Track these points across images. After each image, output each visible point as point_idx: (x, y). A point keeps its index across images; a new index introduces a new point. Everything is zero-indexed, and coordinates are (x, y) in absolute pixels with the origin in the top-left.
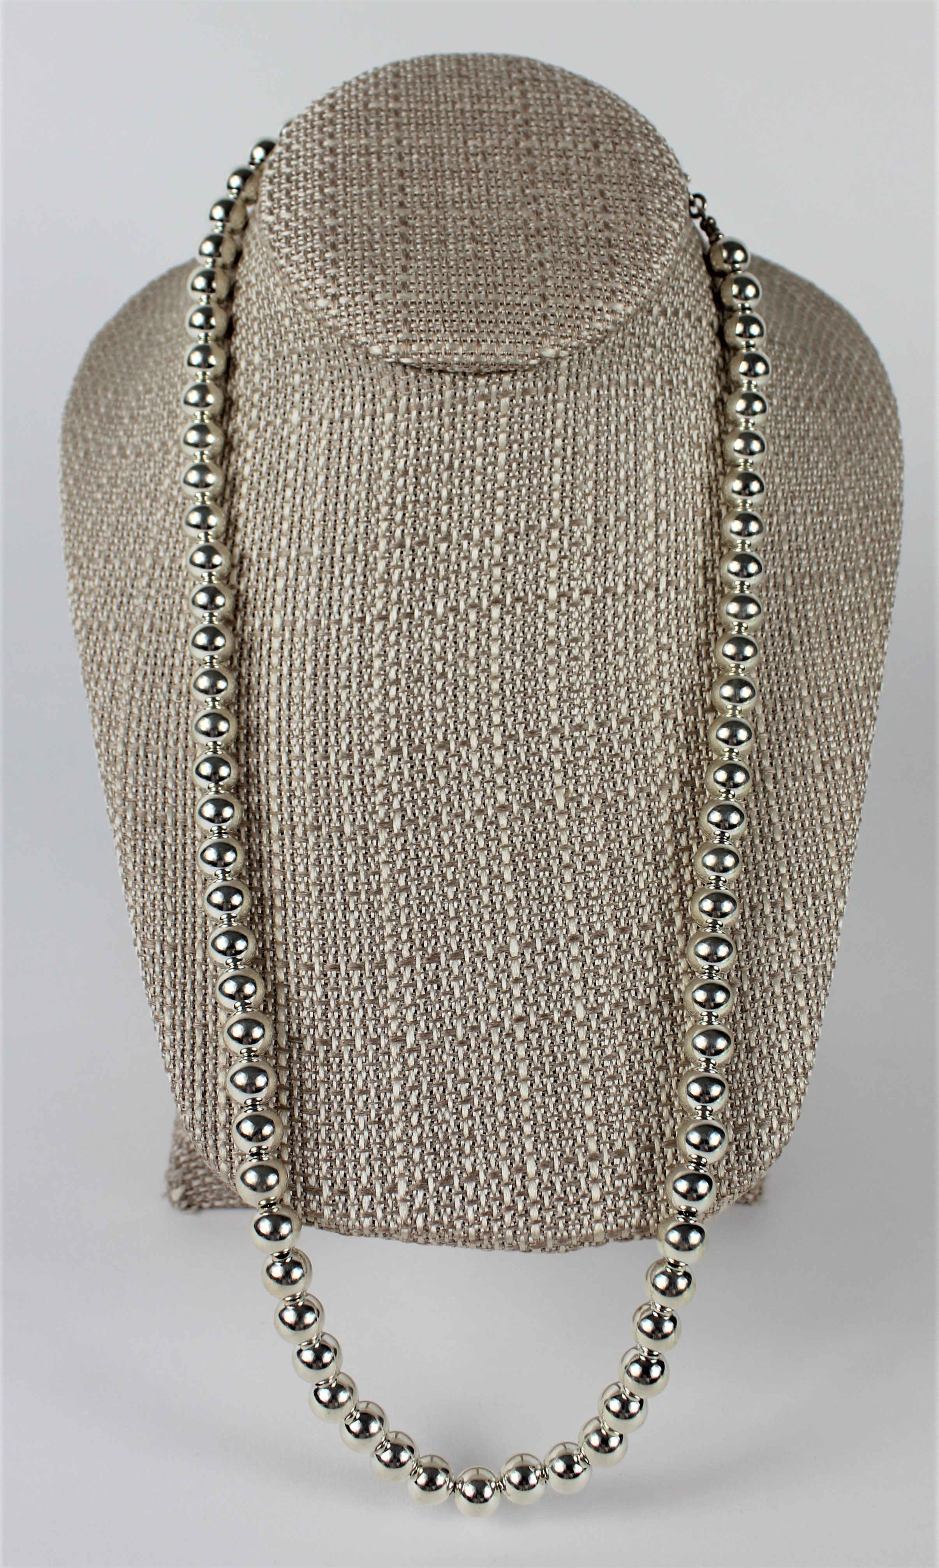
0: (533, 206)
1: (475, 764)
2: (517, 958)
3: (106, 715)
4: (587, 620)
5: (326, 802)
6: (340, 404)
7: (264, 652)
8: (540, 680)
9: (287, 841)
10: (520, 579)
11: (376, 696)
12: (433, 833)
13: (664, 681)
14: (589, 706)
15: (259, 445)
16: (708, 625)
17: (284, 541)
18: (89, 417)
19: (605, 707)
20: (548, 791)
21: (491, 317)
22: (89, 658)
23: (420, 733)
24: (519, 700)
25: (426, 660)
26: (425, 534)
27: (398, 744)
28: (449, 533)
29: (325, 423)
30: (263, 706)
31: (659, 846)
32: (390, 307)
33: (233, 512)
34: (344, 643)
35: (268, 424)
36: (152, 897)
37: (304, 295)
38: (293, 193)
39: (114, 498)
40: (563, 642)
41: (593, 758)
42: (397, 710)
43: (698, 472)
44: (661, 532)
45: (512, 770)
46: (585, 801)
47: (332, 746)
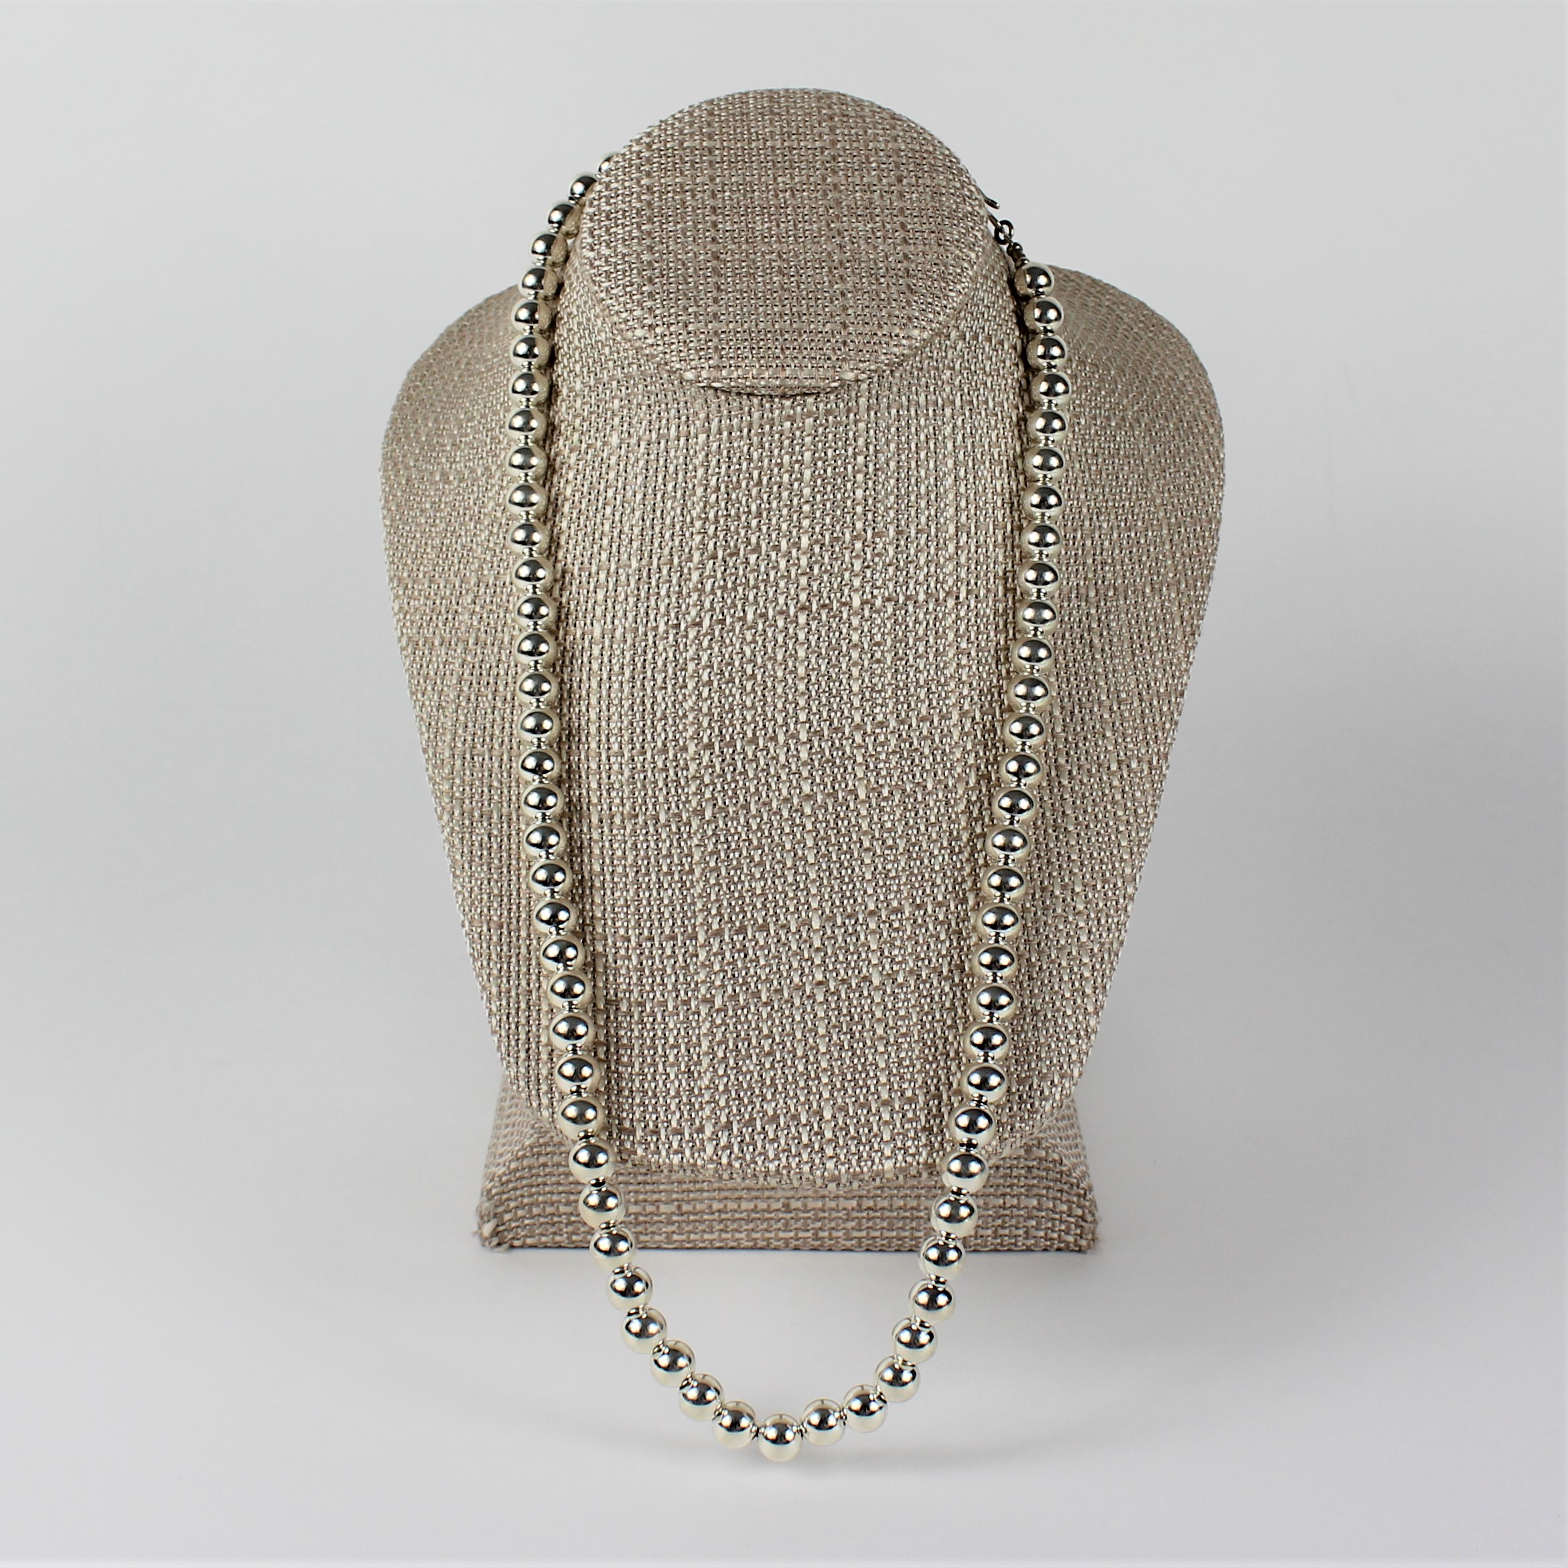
0: (838, 240)
1: (782, 759)
2: (819, 930)
3: (433, 723)
4: (889, 626)
5: (643, 793)
6: (657, 427)
7: (585, 660)
8: (844, 681)
9: (606, 830)
10: (825, 587)
11: (690, 696)
12: (742, 820)
13: (963, 683)
14: (891, 705)
15: (580, 467)
16: (1007, 632)
17: (604, 556)
18: (410, 445)
19: (905, 706)
20: (850, 783)
21: (795, 343)
22: (415, 672)
23: (731, 730)
24: (824, 700)
25: (737, 663)
26: (736, 546)
27: (710, 740)
28: (758, 545)
29: (643, 444)
30: (584, 709)
31: (955, 833)
32: (702, 336)
33: (555, 531)
34: (661, 648)
35: (589, 446)
36: (479, 882)
37: (623, 326)
38: (612, 230)
39: (438, 521)
40: (866, 647)
41: (894, 752)
42: (710, 709)
43: (999, 489)
44: (961, 544)
45: (816, 763)
46: (885, 793)
47: (649, 743)
